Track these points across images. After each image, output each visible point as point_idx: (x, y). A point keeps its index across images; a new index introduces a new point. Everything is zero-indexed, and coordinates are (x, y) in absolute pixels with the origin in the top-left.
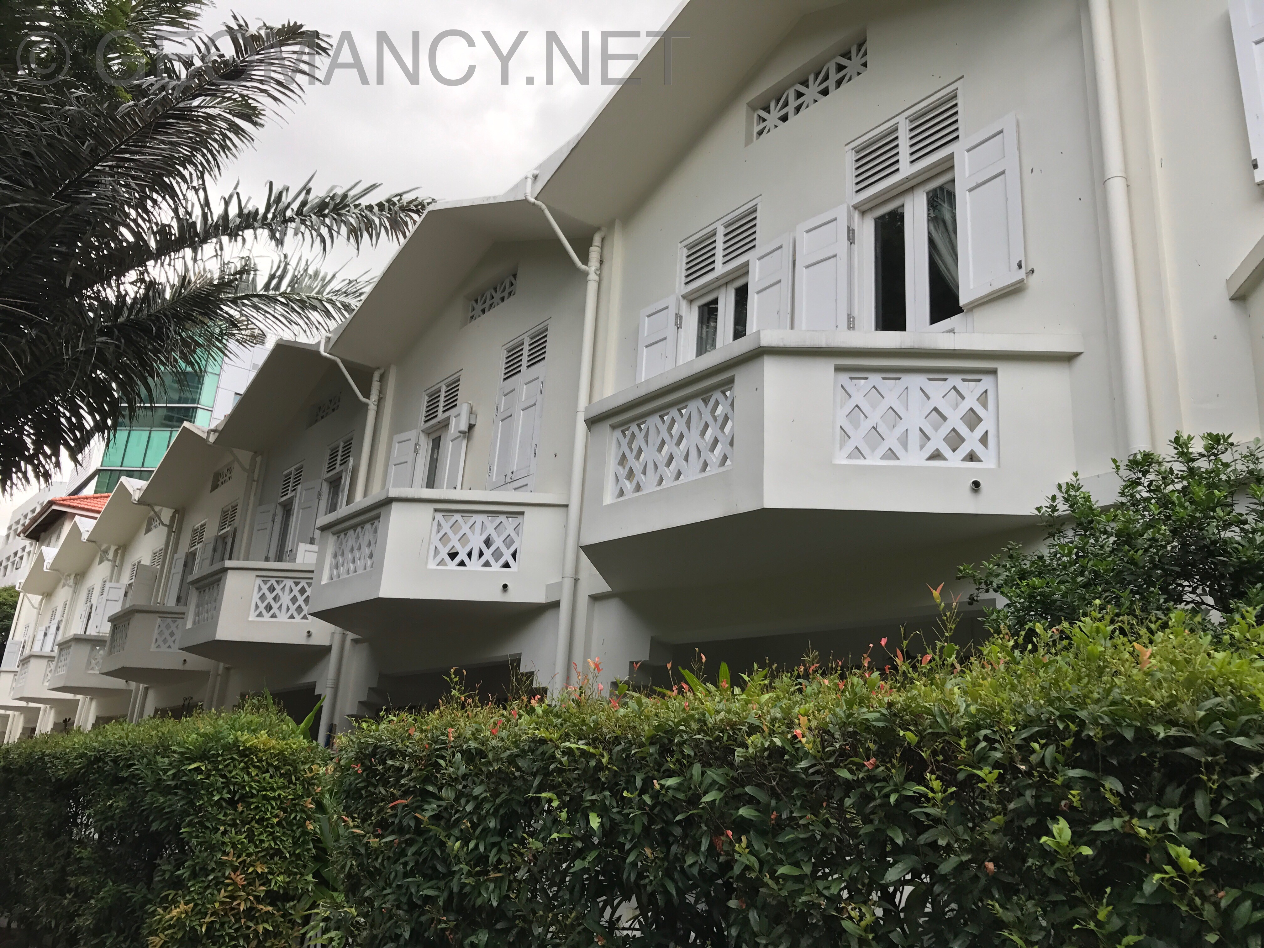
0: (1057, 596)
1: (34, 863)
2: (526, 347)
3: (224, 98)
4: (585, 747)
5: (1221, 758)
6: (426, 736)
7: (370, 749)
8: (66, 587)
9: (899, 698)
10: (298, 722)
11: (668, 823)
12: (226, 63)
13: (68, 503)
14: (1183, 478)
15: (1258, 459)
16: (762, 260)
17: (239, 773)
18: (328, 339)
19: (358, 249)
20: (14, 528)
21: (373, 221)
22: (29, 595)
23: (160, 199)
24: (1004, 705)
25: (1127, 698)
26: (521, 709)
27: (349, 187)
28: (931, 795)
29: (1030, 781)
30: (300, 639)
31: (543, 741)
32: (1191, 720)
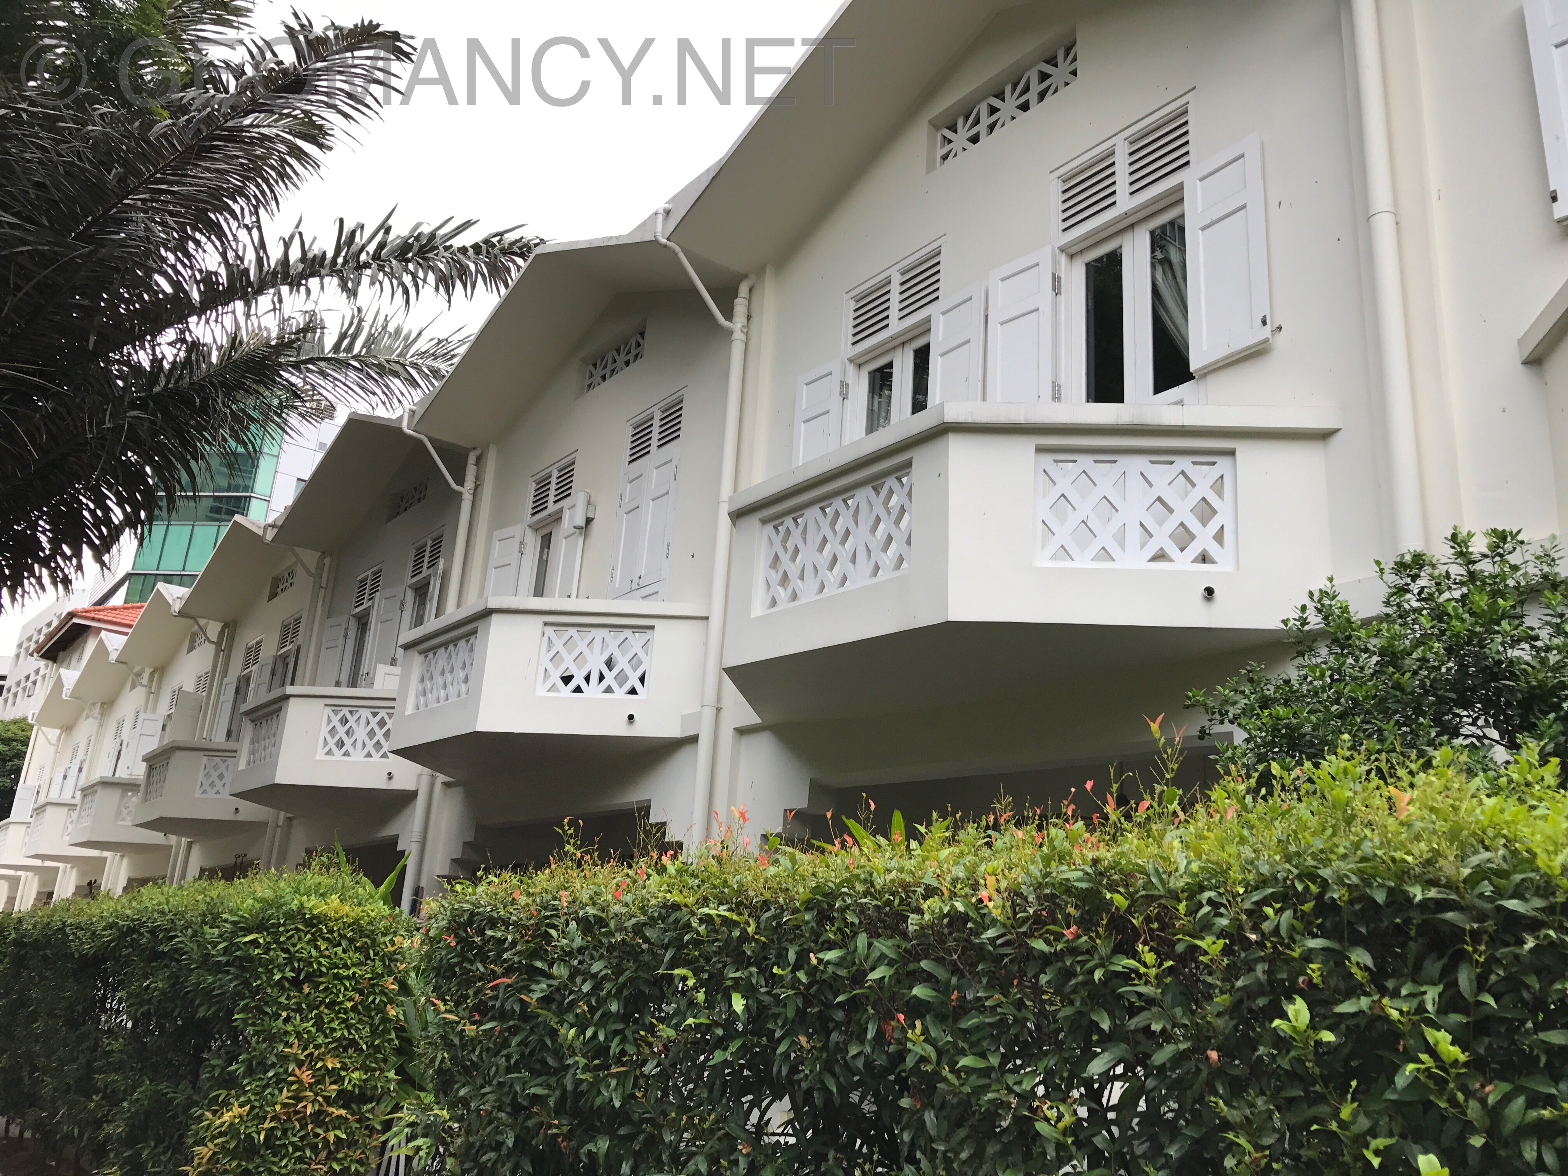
0: (1307, 728)
1: (53, 1058)
2: (656, 423)
3: (281, 114)
4: (727, 914)
5: (1490, 925)
6: (534, 901)
7: (466, 917)
8: (90, 719)
9: (1107, 854)
10: (377, 884)
11: (828, 1005)
12: (285, 72)
13: (92, 615)
14: (1462, 584)
15: (1553, 560)
16: (947, 315)
17: (305, 946)
18: (413, 413)
19: (449, 301)
20: (24, 646)
21: (468, 266)
22: (44, 729)
23: (203, 239)
24: (1232, 861)
25: (1379, 853)
26: (649, 867)
27: (438, 225)
28: (1142, 970)
29: (1263, 954)
30: (378, 782)
31: (676, 907)
32: (1454, 879)
